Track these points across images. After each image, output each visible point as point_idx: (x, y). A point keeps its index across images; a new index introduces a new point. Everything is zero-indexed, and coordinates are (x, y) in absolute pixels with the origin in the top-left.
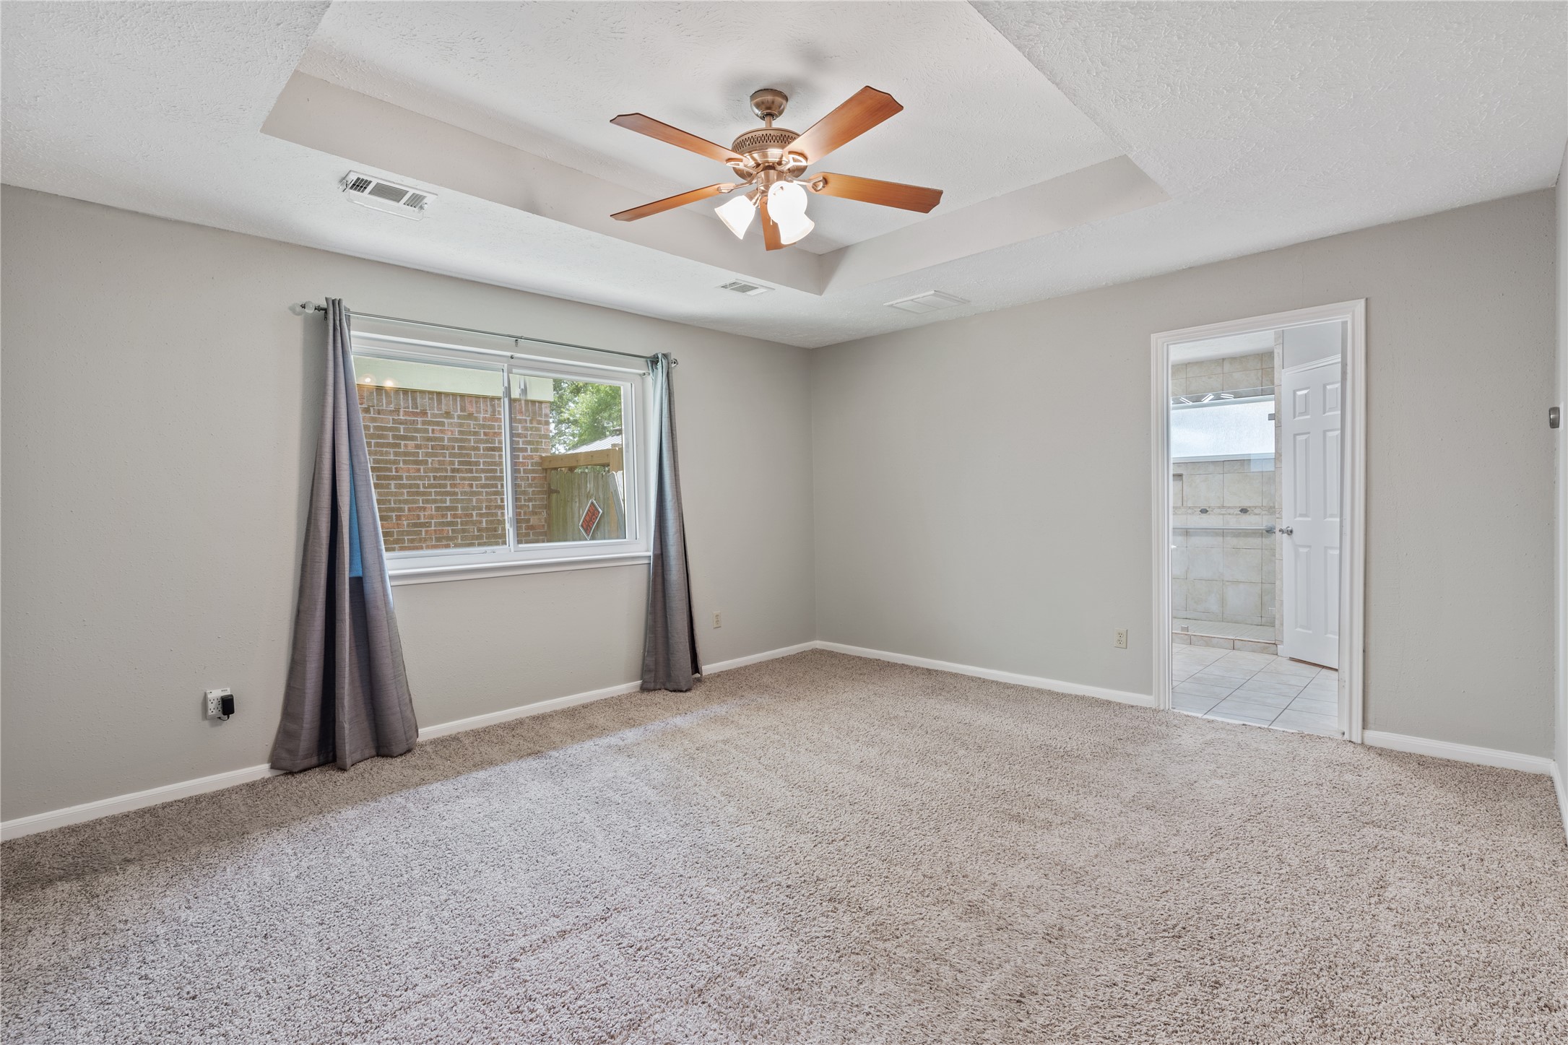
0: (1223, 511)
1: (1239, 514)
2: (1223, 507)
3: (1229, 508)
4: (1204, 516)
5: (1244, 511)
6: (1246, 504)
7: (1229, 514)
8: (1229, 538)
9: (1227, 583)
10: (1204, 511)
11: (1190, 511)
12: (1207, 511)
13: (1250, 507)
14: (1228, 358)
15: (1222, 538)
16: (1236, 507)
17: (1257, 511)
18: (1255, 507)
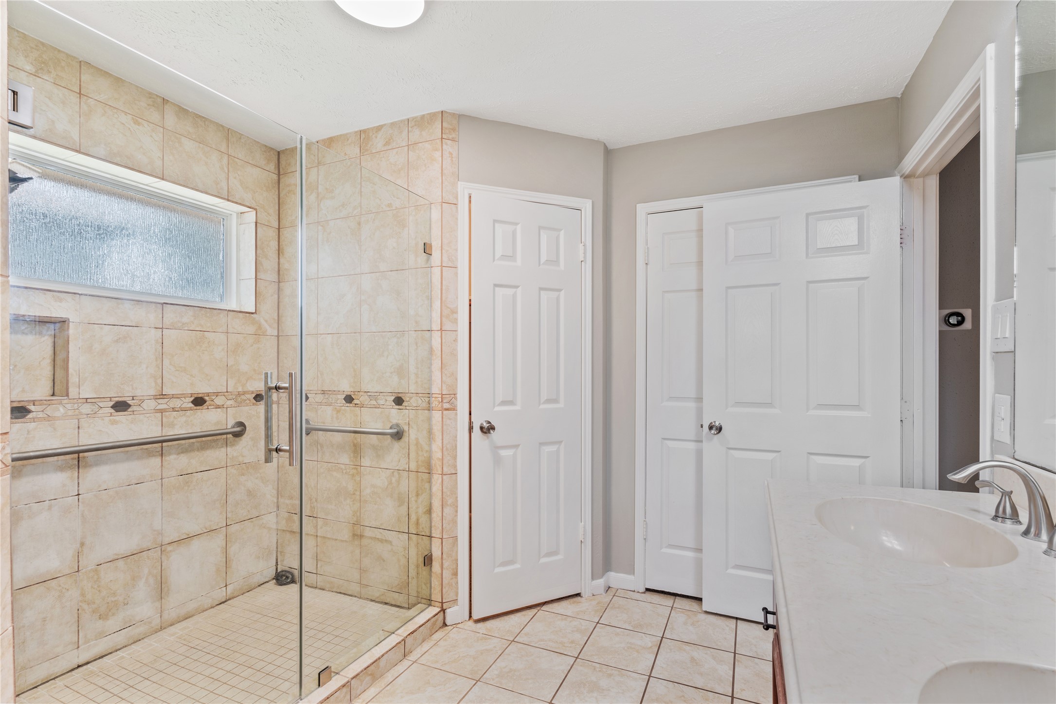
0: (163, 404)
1: (191, 409)
2: (162, 396)
3: (173, 397)
4: (121, 417)
5: (199, 401)
6: (201, 389)
7: (174, 410)
8: (173, 457)
9: (169, 548)
10: (121, 406)
11: (86, 409)
12: (129, 406)
13: (208, 394)
14: (174, 104)
15: (159, 459)
16: (184, 396)
17: (219, 401)
18: (217, 394)
